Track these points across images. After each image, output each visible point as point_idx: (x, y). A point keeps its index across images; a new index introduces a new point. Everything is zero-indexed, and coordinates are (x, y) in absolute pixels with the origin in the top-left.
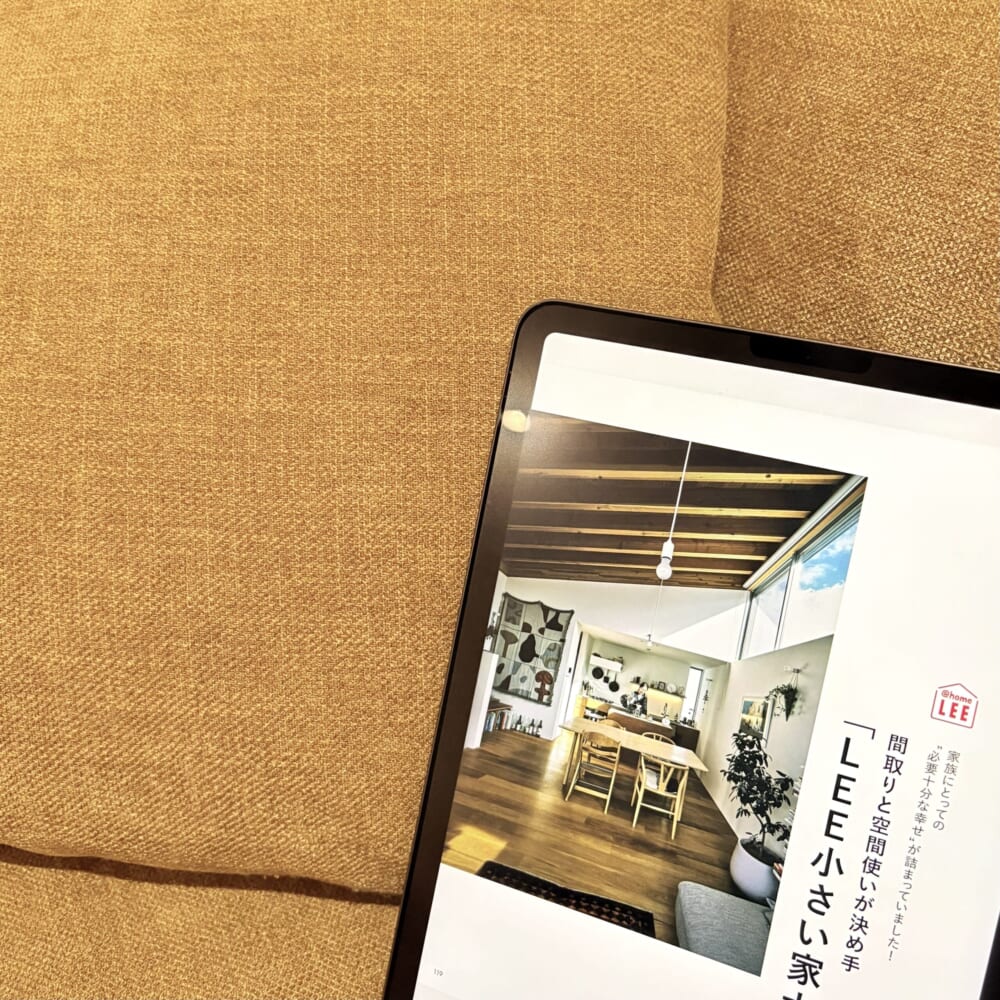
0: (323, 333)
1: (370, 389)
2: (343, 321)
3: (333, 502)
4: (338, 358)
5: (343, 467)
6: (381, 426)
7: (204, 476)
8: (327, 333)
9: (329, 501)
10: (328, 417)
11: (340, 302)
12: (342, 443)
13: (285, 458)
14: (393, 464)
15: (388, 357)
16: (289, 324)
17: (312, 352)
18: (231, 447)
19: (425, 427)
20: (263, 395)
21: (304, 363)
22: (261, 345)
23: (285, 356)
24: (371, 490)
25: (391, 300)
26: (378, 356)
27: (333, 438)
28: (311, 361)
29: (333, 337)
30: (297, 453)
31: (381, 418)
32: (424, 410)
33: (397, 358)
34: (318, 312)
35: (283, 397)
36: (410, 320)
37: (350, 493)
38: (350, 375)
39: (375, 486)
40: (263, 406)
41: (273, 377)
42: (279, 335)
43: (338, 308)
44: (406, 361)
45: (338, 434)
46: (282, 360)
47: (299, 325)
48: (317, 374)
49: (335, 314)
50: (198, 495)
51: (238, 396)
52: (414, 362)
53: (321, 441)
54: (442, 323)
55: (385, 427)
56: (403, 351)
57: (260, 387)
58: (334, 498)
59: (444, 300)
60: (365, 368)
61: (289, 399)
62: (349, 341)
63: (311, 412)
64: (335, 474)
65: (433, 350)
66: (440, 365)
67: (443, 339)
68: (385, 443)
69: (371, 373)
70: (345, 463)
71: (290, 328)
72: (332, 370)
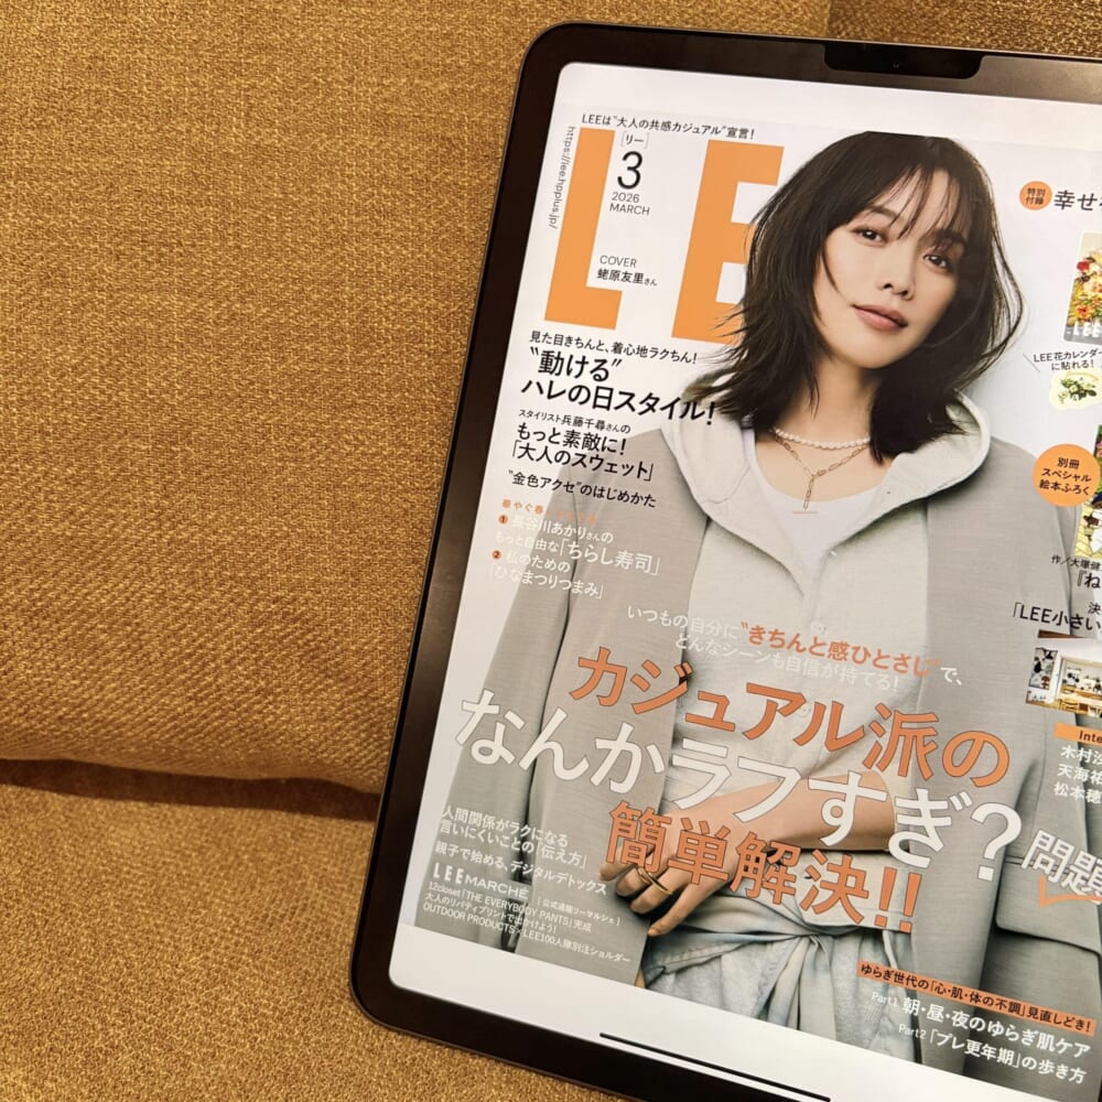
0: (331, 48)
1: (393, 121)
2: (359, 34)
3: (341, 264)
4: (350, 81)
5: (355, 219)
6: (406, 170)
7: (172, 225)
8: (338, 48)
9: (336, 263)
10: (336, 155)
11: (354, 9)
12: (355, 189)
13: (279, 205)
14: (421, 220)
15: (417, 81)
16: (288, 35)
17: (317, 71)
18: (208, 189)
19: (463, 175)
20: (251, 124)
21: (306, 85)
22: (250, 61)
23: (281, 76)
24: (392, 252)
25: (420, 9)
26: (404, 80)
27: (343, 182)
28: (316, 83)
29: (345, 54)
30: (295, 199)
31: (407, 159)
32: (462, 154)
33: (428, 84)
34: (326, 21)
35: (278, 128)
36: (447, 36)
37: (364, 254)
38: (366, 102)
39: (398, 247)
40: (251, 137)
41: (265, 102)
42: (274, 48)
43: (352, 17)
44: (442, 88)
45: (350, 177)
46: (279, 80)
47: (302, 36)
48: (324, 99)
49: (347, 24)
50: (164, 250)
51: (218, 124)
52: (451, 90)
53: (327, 186)
54: (488, 42)
55: (411, 172)
56: (437, 76)
57: (247, 115)
58: (342, 259)
59: (491, 13)
60: (386, 95)
61: (286, 130)
62: (366, 59)
63: (314, 147)
64: (345, 228)
65: (475, 76)
66: (484, 96)
67: (489, 64)
68: (411, 192)
69: (396, 100)
70: (357, 215)
71: (288, 41)
72: (344, 96)
